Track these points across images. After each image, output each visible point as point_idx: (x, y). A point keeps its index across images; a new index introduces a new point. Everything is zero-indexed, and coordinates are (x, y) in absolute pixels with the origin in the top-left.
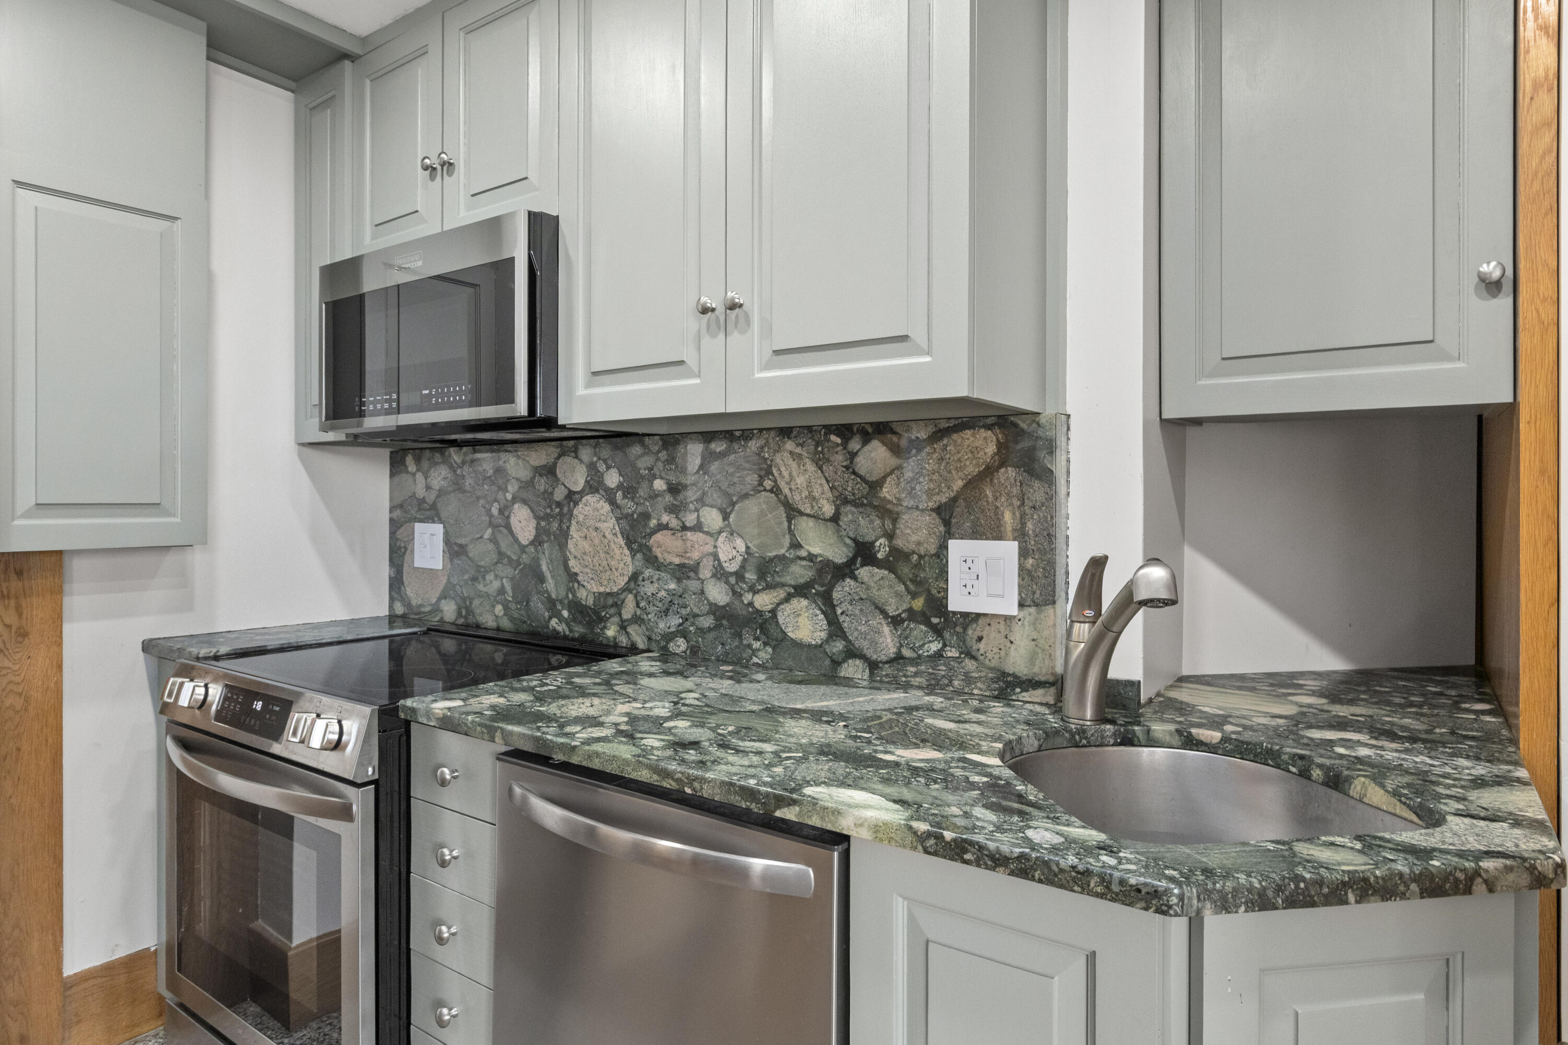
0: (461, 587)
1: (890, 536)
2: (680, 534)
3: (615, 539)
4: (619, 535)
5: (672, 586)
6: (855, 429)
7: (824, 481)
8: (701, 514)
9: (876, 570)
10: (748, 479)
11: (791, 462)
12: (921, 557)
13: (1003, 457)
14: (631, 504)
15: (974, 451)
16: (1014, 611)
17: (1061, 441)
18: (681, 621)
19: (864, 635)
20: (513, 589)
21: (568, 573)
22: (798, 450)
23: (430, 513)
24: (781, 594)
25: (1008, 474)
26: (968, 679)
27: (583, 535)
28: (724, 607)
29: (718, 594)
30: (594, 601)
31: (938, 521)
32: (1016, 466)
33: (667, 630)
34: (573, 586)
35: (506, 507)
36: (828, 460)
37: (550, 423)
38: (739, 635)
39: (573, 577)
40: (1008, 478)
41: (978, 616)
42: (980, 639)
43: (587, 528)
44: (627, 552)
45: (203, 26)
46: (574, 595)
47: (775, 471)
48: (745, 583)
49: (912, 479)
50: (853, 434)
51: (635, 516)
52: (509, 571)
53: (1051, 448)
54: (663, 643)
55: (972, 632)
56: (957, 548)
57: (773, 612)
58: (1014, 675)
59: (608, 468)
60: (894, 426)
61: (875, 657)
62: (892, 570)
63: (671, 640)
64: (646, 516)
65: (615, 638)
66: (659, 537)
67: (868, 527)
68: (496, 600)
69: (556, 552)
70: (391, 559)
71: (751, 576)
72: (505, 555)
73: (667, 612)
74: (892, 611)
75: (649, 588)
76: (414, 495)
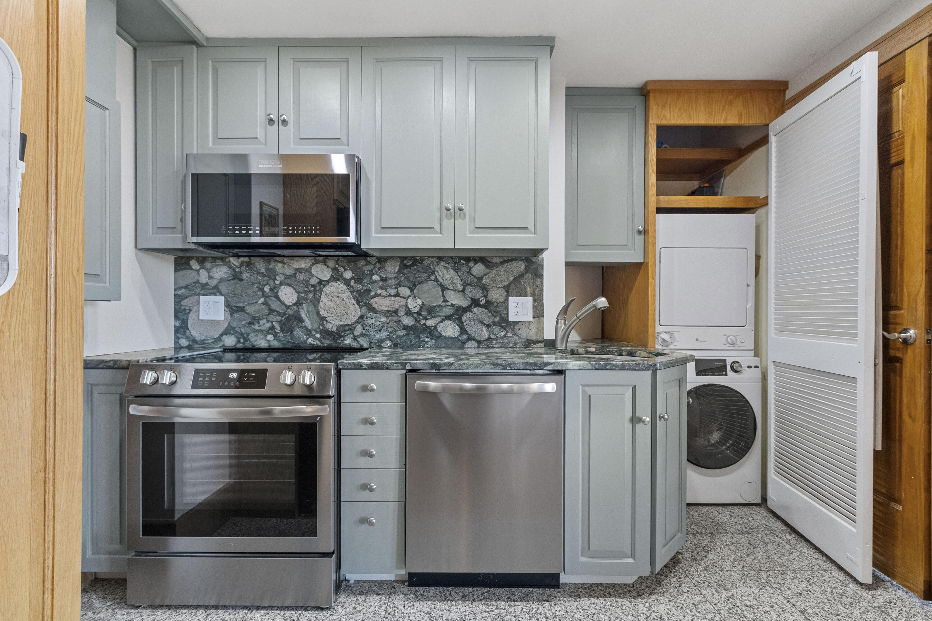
0: (240, 328)
1: (486, 297)
2: (387, 298)
3: (350, 301)
4: (352, 299)
5: (383, 319)
6: (471, 259)
7: (458, 277)
8: (399, 289)
9: (480, 309)
10: (423, 276)
11: (443, 269)
12: (498, 303)
13: (527, 270)
14: (359, 286)
15: (517, 268)
16: (531, 319)
18: (388, 333)
19: (475, 332)
20: (281, 327)
21: (320, 318)
22: (447, 265)
23: (213, 291)
24: (439, 319)
25: (529, 276)
26: (515, 343)
27: (330, 300)
28: (411, 326)
29: (408, 321)
30: (337, 329)
31: (504, 291)
32: (532, 273)
33: (381, 338)
34: (323, 323)
35: (275, 288)
36: (460, 269)
38: (419, 337)
39: (324, 319)
40: (529, 277)
41: (519, 322)
42: (519, 329)
43: (333, 297)
44: (357, 306)
46: (324, 327)
47: (436, 273)
48: (422, 316)
49: (494, 277)
50: (470, 260)
51: (362, 291)
52: (279, 318)
54: (378, 344)
55: (517, 327)
56: (511, 300)
57: (435, 327)
58: (531, 340)
59: (345, 270)
60: (487, 258)
61: (480, 339)
62: (486, 308)
63: (382, 342)
64: (369, 291)
65: (350, 344)
66: (376, 299)
67: (477, 293)
68: (268, 333)
69: (311, 307)
70: (176, 317)
71: (424, 313)
72: (274, 311)
73: (380, 331)
74: (486, 323)
75: (370, 322)
76: (198, 282)
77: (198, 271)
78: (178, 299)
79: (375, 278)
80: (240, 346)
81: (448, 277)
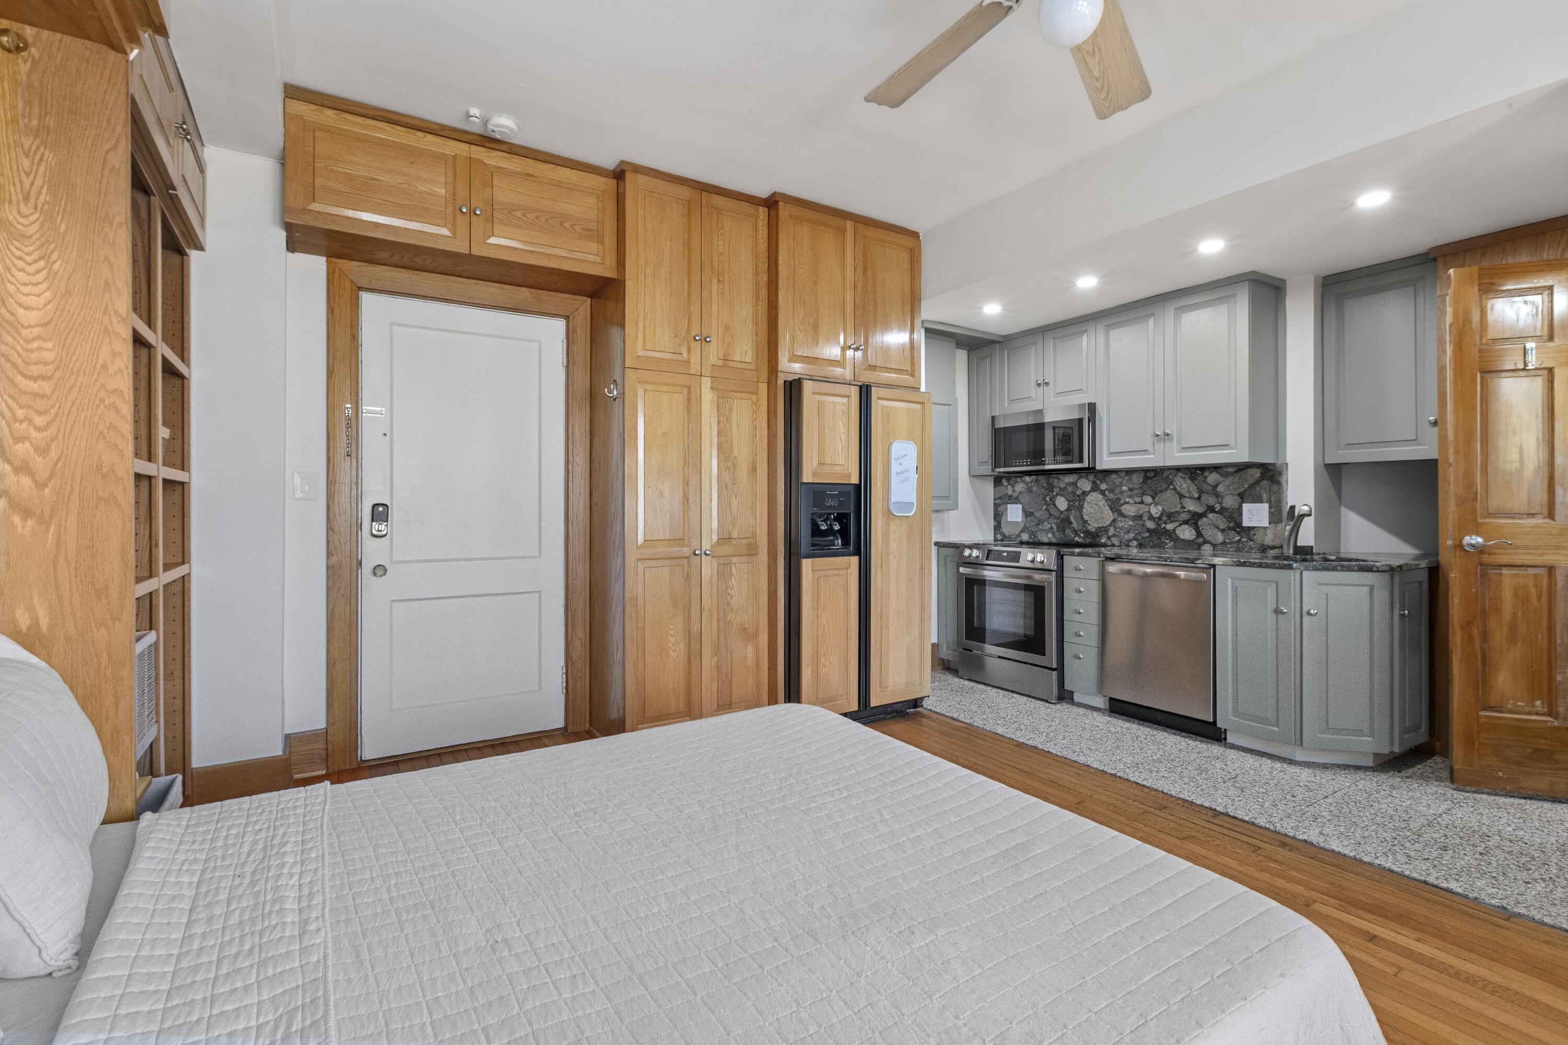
0: (1031, 527)
1: (1221, 503)
2: (1134, 505)
3: (1105, 508)
4: (1107, 506)
5: (1131, 523)
7: (1194, 486)
8: (1143, 498)
9: (1215, 515)
10: (1163, 486)
11: (1181, 481)
12: (1232, 510)
13: (1263, 477)
14: (1112, 495)
15: (1252, 475)
16: (1267, 525)
17: (1285, 472)
18: (1135, 535)
19: (1211, 536)
20: (1057, 527)
21: (1083, 521)
22: (1184, 478)
23: (1015, 500)
24: (1178, 524)
25: (1265, 483)
26: (1251, 548)
27: (1090, 507)
28: (1153, 529)
29: (1150, 525)
30: (1095, 530)
31: (1239, 498)
32: (1268, 480)
33: (1128, 538)
34: (1086, 525)
35: (1053, 498)
36: (1196, 480)
37: (1094, 468)
38: (1160, 539)
39: (1086, 522)
41: (1254, 527)
42: (1254, 535)
43: (1092, 504)
44: (1110, 512)
45: (955, 340)
46: (1086, 528)
47: (1174, 483)
48: (1162, 521)
49: (1229, 485)
51: (1114, 499)
52: (1055, 521)
53: (1280, 474)
55: (1252, 533)
56: (1246, 506)
57: (1174, 530)
58: (1266, 545)
59: (1102, 483)
60: (1221, 470)
61: (1215, 543)
62: (1221, 514)
64: (1119, 499)
65: (1105, 541)
66: (1125, 506)
67: (1211, 501)
68: (1048, 532)
69: (1077, 513)
70: (995, 519)
71: (1164, 518)
72: (1053, 515)
73: (1128, 532)
74: (1221, 527)
75: (1120, 524)
76: (1006, 494)
77: (1006, 486)
78: (996, 506)
79: (1124, 488)
80: (1031, 540)
81: (1185, 486)
